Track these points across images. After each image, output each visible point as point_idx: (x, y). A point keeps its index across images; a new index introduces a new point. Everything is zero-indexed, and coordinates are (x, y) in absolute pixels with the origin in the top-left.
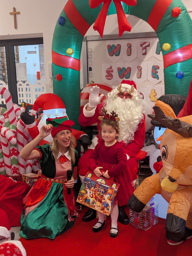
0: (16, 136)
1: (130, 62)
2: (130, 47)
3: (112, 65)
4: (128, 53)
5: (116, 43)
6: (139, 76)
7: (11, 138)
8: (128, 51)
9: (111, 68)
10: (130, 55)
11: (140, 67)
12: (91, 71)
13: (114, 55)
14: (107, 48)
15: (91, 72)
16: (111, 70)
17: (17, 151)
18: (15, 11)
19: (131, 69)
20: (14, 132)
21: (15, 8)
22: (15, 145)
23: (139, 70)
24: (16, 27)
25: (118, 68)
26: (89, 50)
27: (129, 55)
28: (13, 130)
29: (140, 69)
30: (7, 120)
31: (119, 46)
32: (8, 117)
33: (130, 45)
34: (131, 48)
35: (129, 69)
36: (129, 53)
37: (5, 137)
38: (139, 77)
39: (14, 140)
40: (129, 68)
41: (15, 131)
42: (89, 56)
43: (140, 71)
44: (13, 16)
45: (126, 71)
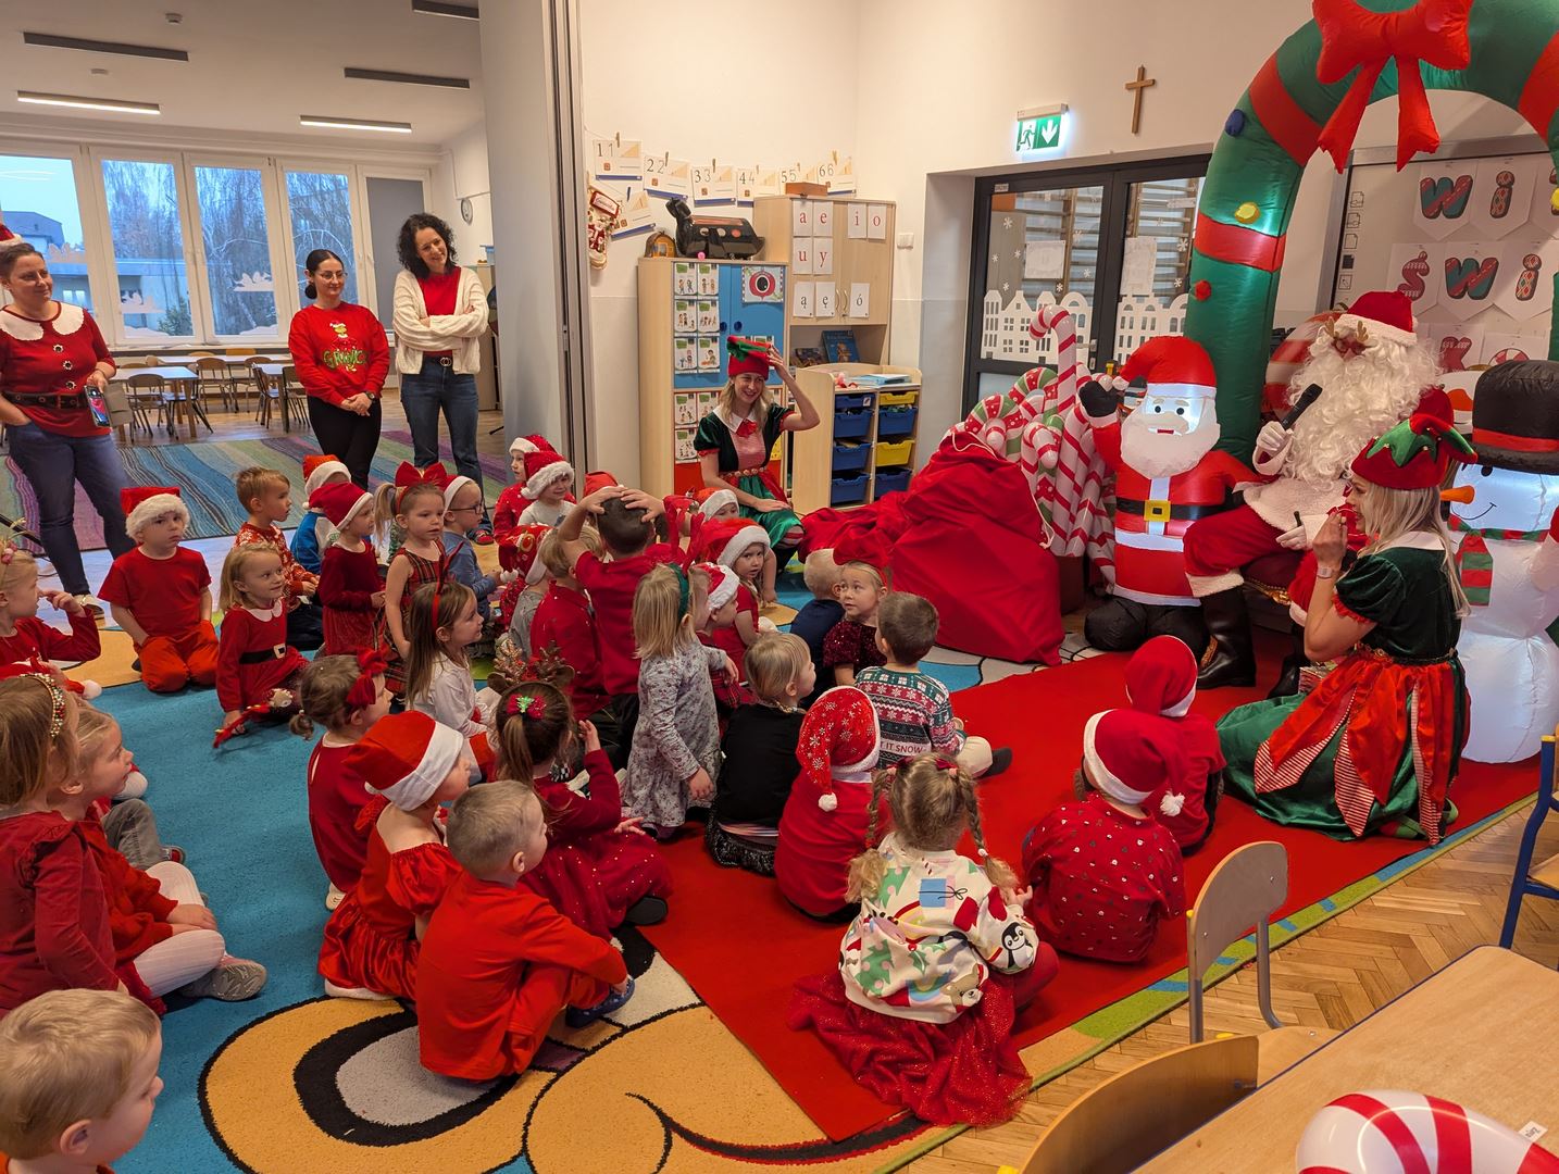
0: (1058, 448)
1: (1499, 240)
2: (1506, 184)
3: (1427, 248)
4: (1496, 206)
5: (1454, 172)
6: (1526, 291)
7: (1042, 452)
8: (1496, 200)
9: (1423, 258)
10: (1502, 216)
11: (1533, 261)
12: (1351, 267)
13: (1441, 214)
14: (1421, 189)
15: (1347, 271)
16: (1421, 266)
17: (1054, 489)
18: (1143, 79)
19: (1497, 263)
20: (1055, 436)
21: (1144, 69)
22: (1052, 472)
23: (1528, 269)
24: (1136, 129)
25: (1447, 262)
26: (1355, 197)
27: (1499, 213)
28: (1055, 430)
29: (1533, 266)
30: (1050, 404)
31: (1467, 183)
32: (1055, 396)
33: (1510, 179)
34: (1511, 190)
35: (1492, 265)
36: (1501, 207)
37: (1030, 445)
38: (1525, 296)
39: (1050, 457)
40: (1488, 261)
41: (1059, 433)
42: (1351, 218)
43: (1533, 273)
44: (1133, 95)
45: (1479, 271)
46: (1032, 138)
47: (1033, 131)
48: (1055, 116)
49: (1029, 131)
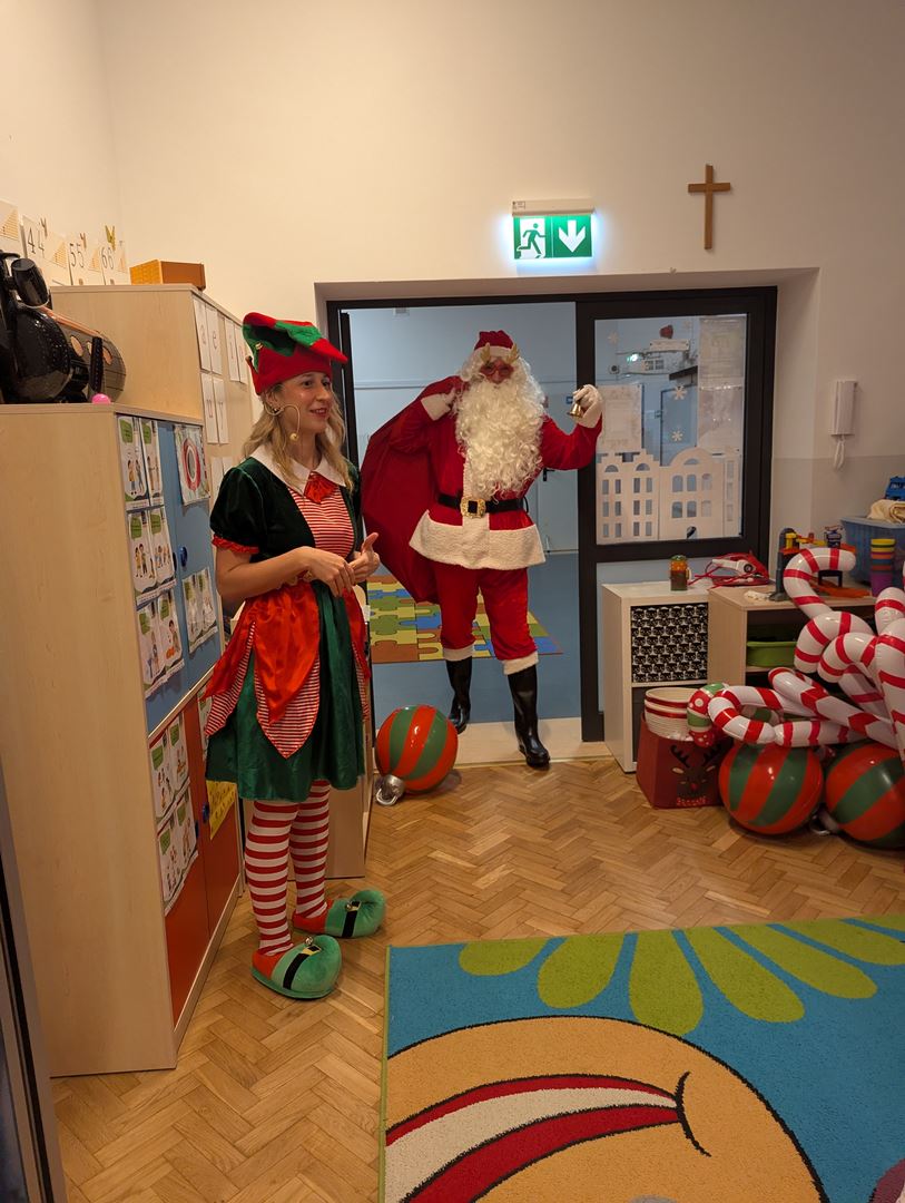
18: (712, 181)
21: (712, 169)
44: (701, 200)
46: (541, 242)
47: (543, 233)
48: (581, 217)
49: (534, 234)
